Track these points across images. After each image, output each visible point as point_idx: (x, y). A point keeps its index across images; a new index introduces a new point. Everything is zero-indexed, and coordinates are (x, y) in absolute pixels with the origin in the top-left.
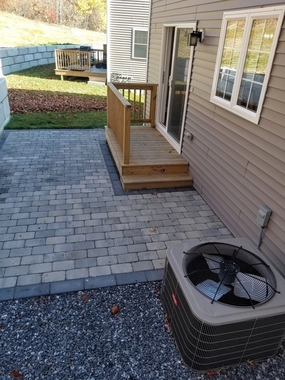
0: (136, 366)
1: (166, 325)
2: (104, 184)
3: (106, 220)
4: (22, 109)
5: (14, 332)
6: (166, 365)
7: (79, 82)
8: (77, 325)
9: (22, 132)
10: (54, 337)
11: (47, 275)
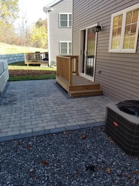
0: (103, 157)
1: (111, 141)
2: (61, 96)
3: (66, 107)
4: (13, 75)
5: (37, 148)
6: (117, 155)
7: (36, 66)
8: (68, 143)
9: (16, 82)
10: (58, 149)
11: (46, 127)
